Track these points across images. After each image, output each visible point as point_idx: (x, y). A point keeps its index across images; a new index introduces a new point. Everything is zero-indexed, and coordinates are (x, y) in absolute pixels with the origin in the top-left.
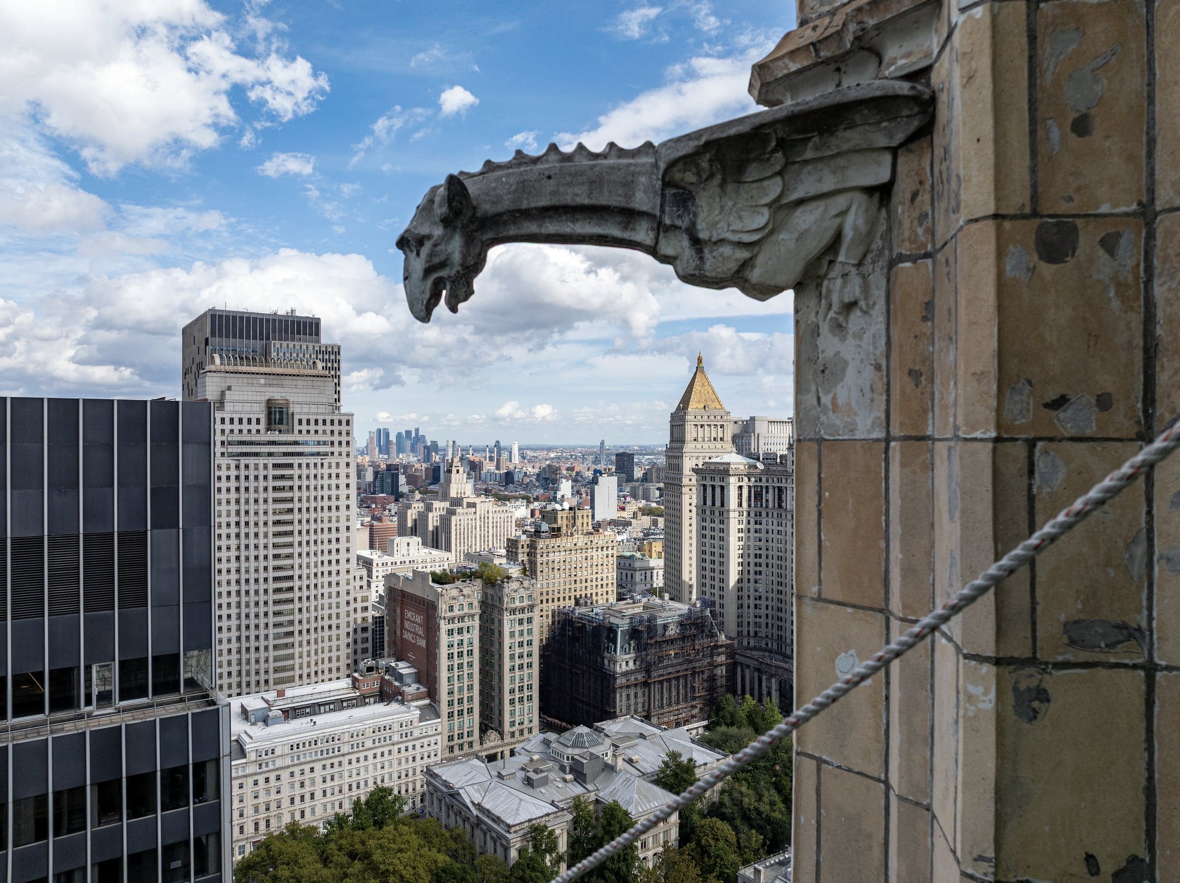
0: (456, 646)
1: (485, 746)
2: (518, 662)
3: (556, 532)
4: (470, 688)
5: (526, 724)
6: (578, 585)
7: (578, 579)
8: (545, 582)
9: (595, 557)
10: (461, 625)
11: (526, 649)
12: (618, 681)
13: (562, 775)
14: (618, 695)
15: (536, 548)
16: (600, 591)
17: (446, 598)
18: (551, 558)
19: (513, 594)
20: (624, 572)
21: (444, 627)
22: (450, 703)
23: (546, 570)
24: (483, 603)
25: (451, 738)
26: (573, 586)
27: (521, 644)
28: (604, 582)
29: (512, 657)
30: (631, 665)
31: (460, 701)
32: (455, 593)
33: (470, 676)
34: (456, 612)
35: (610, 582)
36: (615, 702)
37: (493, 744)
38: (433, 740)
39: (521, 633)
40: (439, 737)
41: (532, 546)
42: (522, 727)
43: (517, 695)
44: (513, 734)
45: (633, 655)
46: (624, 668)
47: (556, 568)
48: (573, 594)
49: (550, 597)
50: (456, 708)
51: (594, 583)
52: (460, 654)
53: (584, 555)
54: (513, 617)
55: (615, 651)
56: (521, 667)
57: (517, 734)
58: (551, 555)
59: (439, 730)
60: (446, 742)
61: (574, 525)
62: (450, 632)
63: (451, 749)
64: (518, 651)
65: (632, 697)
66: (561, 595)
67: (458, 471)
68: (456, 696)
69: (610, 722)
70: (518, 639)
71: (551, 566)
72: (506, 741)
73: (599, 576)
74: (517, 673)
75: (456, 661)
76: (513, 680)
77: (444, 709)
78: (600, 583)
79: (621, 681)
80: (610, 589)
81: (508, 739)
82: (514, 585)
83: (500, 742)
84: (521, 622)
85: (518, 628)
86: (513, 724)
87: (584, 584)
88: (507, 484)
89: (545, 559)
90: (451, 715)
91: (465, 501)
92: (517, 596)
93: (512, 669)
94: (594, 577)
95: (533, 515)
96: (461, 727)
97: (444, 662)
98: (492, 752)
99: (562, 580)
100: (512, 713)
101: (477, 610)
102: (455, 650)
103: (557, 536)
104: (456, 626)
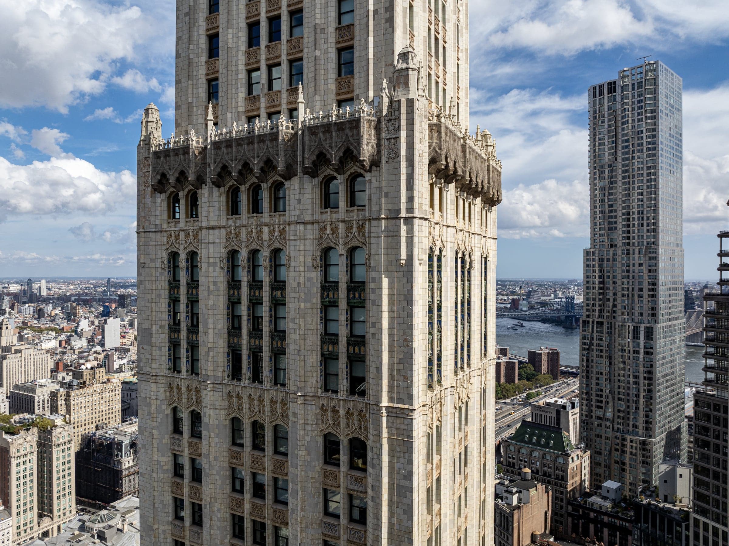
0: (22, 472)
1: (41, 527)
2: (62, 474)
3: (83, 385)
4: (31, 495)
5: (68, 509)
6: (97, 414)
7: (97, 411)
8: (76, 416)
9: (108, 397)
10: (25, 459)
11: (67, 466)
12: (124, 474)
13: (92, 540)
14: (124, 481)
15: (70, 396)
16: (111, 416)
17: (15, 445)
18: (79, 401)
19: (59, 435)
20: (126, 392)
21: (14, 462)
22: (18, 507)
23: (76, 408)
24: (39, 444)
25: (18, 528)
26: (94, 416)
27: (64, 463)
28: (114, 411)
29: (58, 472)
30: (131, 464)
31: (25, 504)
32: (21, 441)
33: (31, 488)
34: (22, 452)
35: (117, 410)
36: (122, 485)
37: (46, 525)
38: (6, 531)
39: (64, 457)
40: (10, 529)
41: (68, 395)
42: (65, 511)
43: (62, 493)
44: (59, 517)
45: (132, 457)
46: (127, 465)
47: (83, 406)
48: (94, 420)
49: (79, 424)
50: (22, 508)
51: (107, 412)
52: (25, 477)
53: (101, 396)
54: (58, 449)
55: (121, 456)
56: (64, 476)
57: (62, 516)
58: (80, 399)
59: (11, 524)
60: (15, 531)
61: (94, 378)
62: (18, 465)
63: (19, 534)
64: (62, 468)
65: (132, 481)
66: (87, 422)
67: (7, 328)
68: (22, 502)
69: (119, 501)
70: (62, 461)
71: (80, 406)
72: (55, 521)
73: (110, 407)
74: (62, 480)
75: (22, 481)
76: (58, 485)
77: (14, 510)
78: (111, 411)
79: (125, 473)
80: (117, 414)
81: (56, 519)
82: (59, 430)
83: (51, 523)
84: (63, 451)
85: (61, 454)
86: (59, 510)
87: (101, 414)
88: (39, 317)
89: (76, 402)
90: (18, 514)
91: (13, 348)
92: (61, 436)
93: (59, 479)
94: (107, 408)
95: (60, 345)
96: (25, 519)
97: (14, 483)
98: (45, 529)
99: (87, 413)
100: (59, 504)
101: (35, 449)
102: (21, 475)
103: (83, 387)
104: (21, 461)
